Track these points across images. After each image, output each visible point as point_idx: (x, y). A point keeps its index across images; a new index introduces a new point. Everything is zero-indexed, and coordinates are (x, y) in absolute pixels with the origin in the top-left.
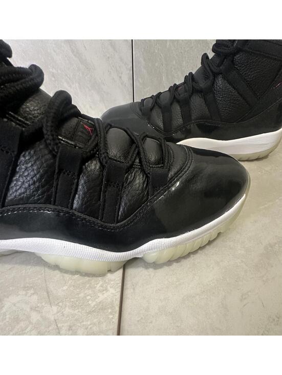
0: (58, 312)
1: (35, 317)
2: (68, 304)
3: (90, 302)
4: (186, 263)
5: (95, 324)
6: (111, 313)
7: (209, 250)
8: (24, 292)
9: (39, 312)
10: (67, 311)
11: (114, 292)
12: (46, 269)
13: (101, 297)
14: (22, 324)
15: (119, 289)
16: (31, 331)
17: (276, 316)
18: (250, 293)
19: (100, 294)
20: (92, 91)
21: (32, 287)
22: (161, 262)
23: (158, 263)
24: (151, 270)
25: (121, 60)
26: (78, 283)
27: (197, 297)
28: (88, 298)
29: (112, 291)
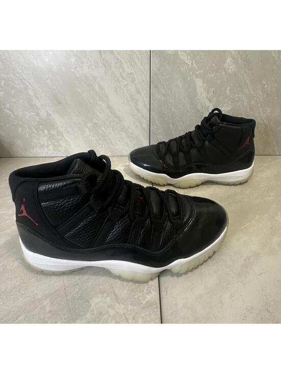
0: (124, 309)
1: (112, 312)
2: (129, 303)
3: (142, 301)
4: (197, 272)
5: (147, 315)
6: (156, 308)
7: (210, 262)
8: (101, 296)
9: (113, 308)
10: (130, 307)
11: (155, 294)
12: (111, 279)
13: (148, 297)
14: (105, 317)
15: (158, 292)
16: (111, 321)
17: (250, 308)
18: (235, 293)
19: (147, 296)
20: (121, 132)
21: (104, 292)
22: (182, 272)
23: (180, 273)
24: (175, 277)
25: (143, 116)
26: (132, 288)
27: (205, 296)
28: (141, 298)
29: (153, 293)
